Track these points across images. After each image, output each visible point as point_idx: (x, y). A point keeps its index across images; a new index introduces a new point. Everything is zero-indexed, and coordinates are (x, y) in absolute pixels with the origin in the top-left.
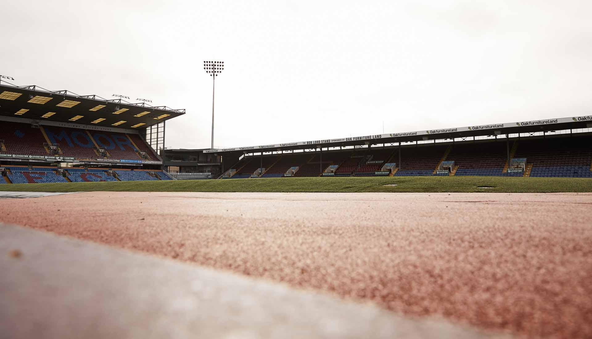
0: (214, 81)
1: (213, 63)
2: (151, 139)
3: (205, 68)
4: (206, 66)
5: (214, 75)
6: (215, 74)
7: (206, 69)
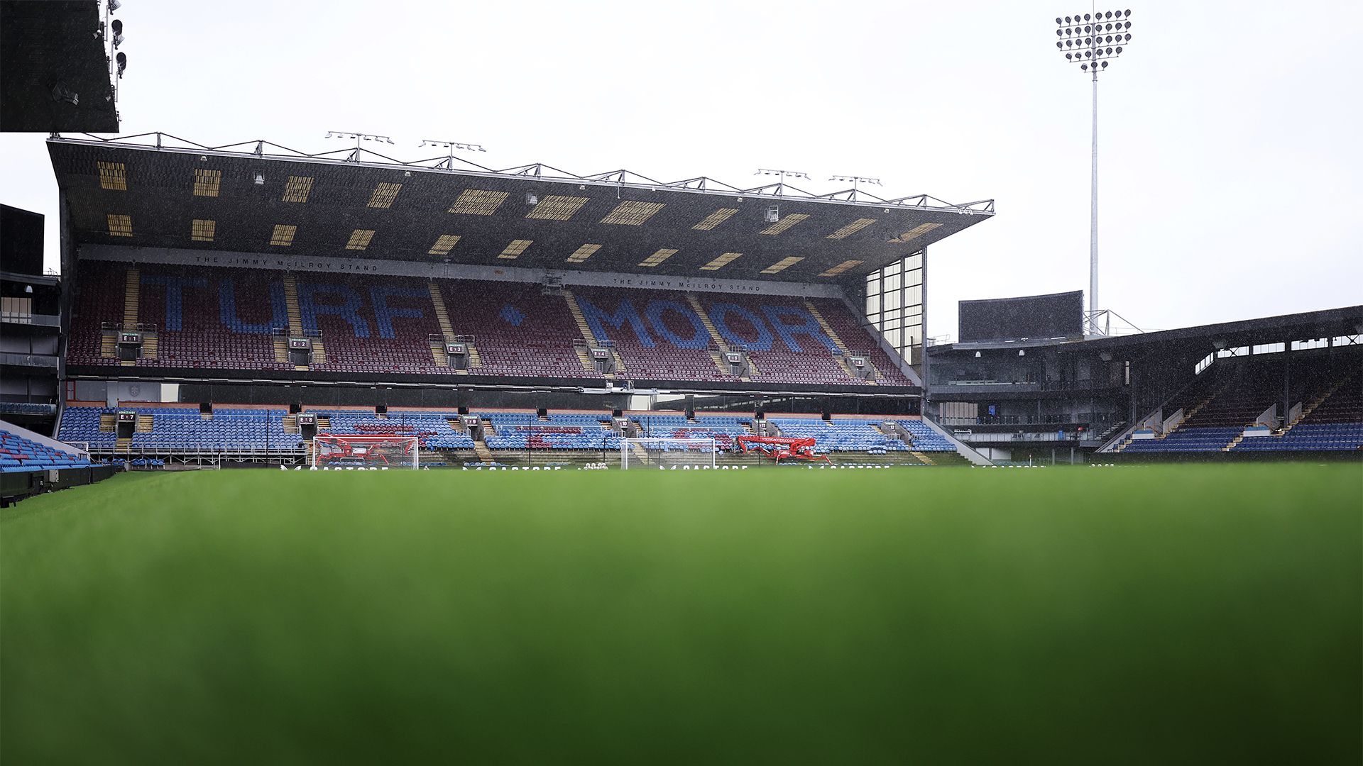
0: (1095, 88)
1: (1091, 21)
2: (882, 313)
3: (1059, 45)
4: (1065, 35)
5: (1094, 65)
6: (1099, 62)
7: (1065, 47)
